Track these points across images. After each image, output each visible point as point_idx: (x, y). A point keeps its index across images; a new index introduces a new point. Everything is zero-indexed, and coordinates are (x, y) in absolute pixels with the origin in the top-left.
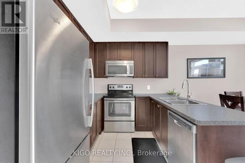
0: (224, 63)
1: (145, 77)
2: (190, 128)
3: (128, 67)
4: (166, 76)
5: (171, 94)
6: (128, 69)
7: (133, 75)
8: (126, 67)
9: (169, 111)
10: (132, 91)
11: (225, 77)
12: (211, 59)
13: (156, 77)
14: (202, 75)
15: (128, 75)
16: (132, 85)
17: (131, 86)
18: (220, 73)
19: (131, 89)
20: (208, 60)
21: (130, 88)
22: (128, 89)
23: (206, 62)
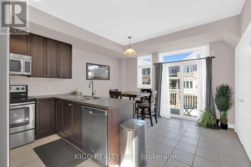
0: (109, 69)
1: (46, 77)
2: (104, 113)
3: (22, 63)
4: (70, 77)
5: (74, 93)
6: (22, 65)
7: (30, 74)
8: (19, 62)
9: (83, 106)
10: (26, 93)
11: (109, 79)
12: (100, 66)
13: (59, 77)
14: (94, 77)
15: (22, 73)
16: (27, 86)
17: (25, 87)
18: (107, 76)
19: (24, 91)
20: (98, 66)
21: (23, 89)
22: (20, 91)
23: (97, 67)
